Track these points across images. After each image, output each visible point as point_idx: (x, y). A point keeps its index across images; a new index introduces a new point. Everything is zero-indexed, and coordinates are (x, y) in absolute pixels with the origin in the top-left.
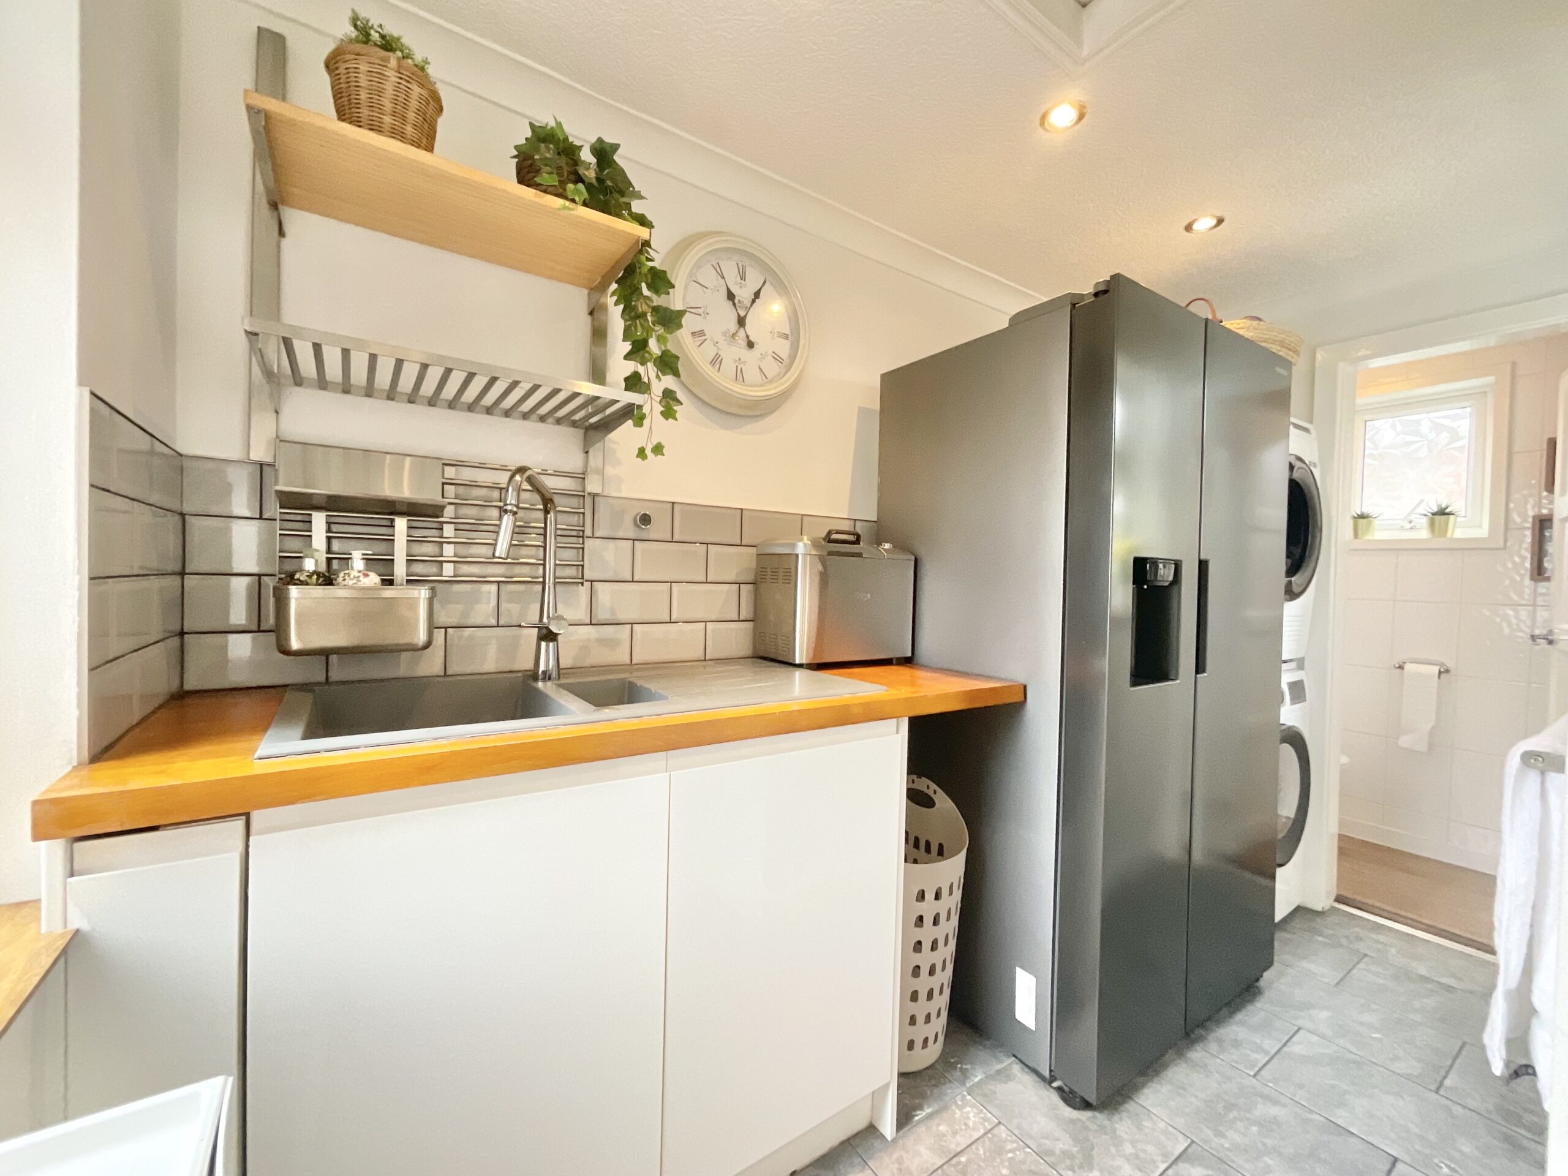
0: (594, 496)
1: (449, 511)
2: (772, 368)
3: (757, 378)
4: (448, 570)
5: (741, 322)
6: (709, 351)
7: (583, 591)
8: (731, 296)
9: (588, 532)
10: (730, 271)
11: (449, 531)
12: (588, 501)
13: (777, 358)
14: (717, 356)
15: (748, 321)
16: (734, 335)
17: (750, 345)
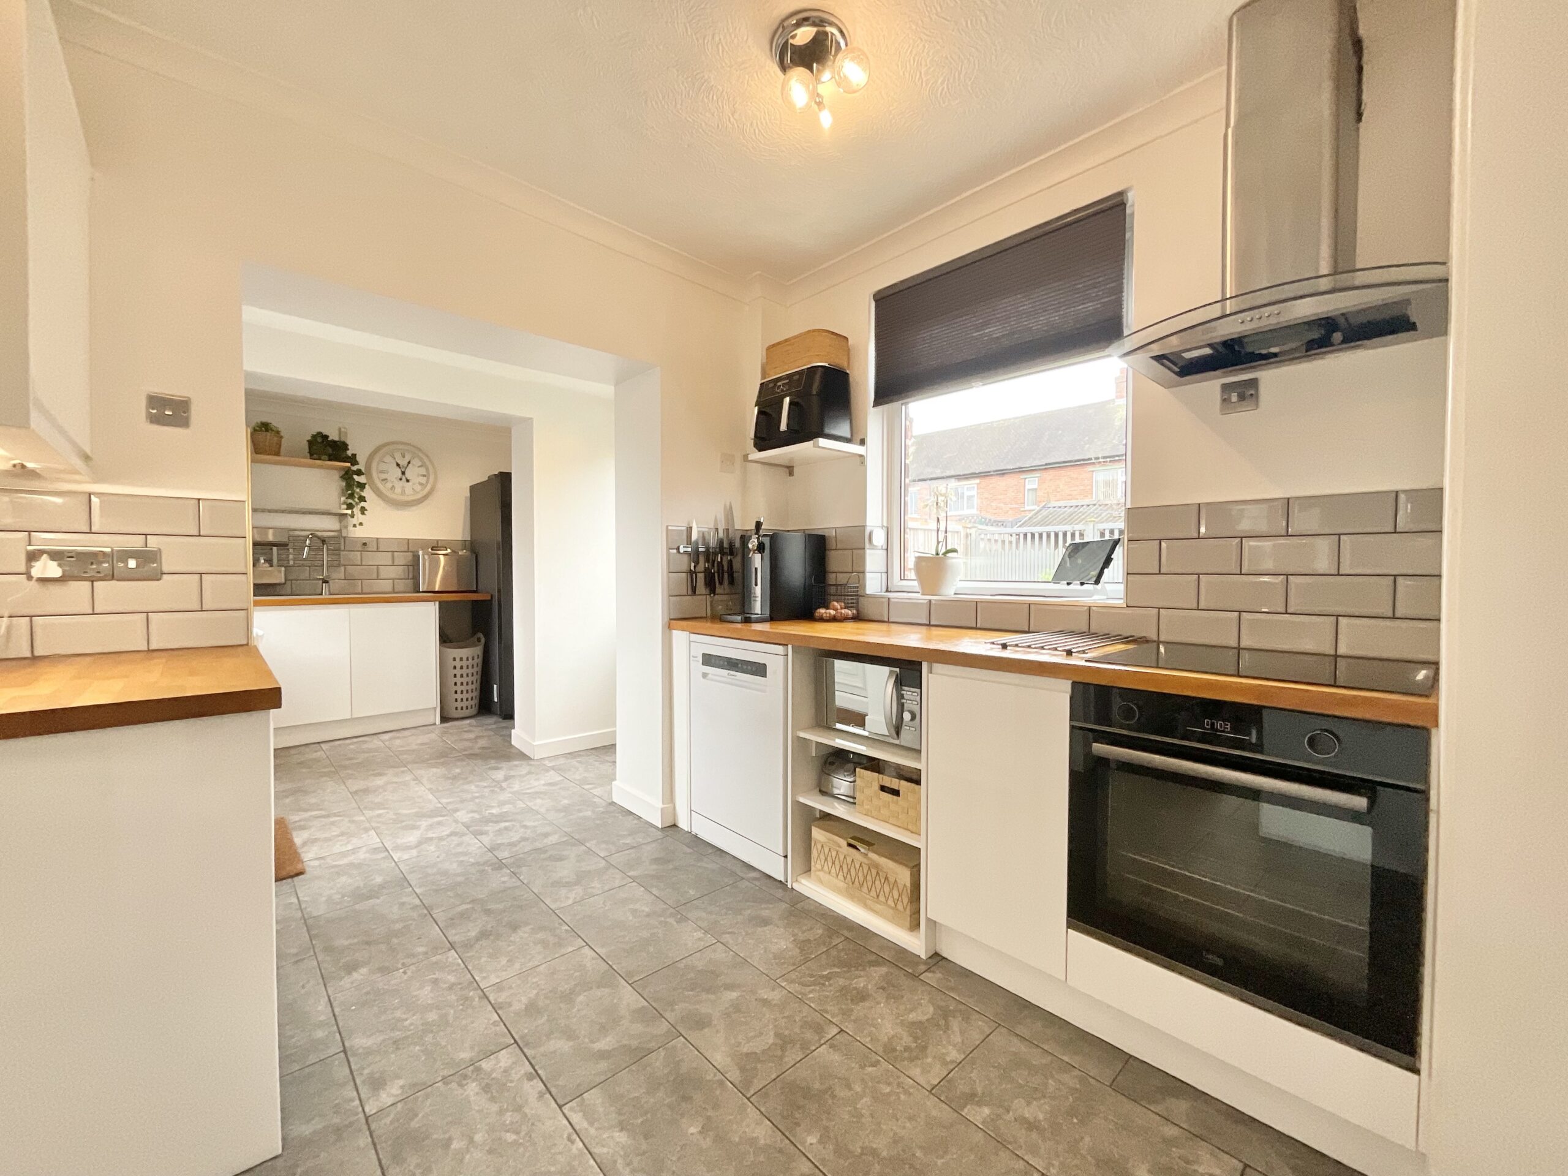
0: (345, 537)
1: (291, 545)
2: (418, 488)
3: (411, 492)
4: (291, 563)
5: (403, 473)
6: (389, 485)
7: (342, 569)
8: (398, 465)
9: (342, 548)
10: (398, 456)
11: (291, 550)
12: (342, 541)
13: (421, 484)
14: (393, 486)
15: (406, 473)
16: (401, 479)
17: (408, 481)
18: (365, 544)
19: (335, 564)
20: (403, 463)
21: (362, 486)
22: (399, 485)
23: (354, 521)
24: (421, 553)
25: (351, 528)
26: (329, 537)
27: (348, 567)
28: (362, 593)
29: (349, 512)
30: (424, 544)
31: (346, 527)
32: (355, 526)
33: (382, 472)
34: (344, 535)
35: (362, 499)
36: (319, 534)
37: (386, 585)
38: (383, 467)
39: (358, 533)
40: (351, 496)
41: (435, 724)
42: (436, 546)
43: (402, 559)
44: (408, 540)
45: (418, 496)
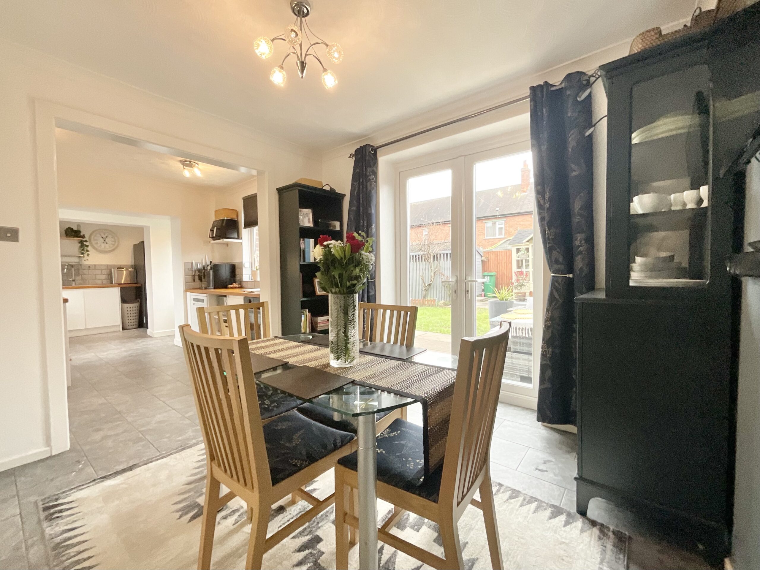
2: (111, 246)
5: (105, 241)
7: (80, 276)
8: (102, 238)
9: (80, 268)
10: (102, 234)
12: (80, 266)
13: (112, 244)
14: (101, 245)
16: (103, 243)
17: (107, 243)
18: (90, 267)
19: (78, 274)
20: (104, 236)
21: (87, 246)
22: (103, 245)
23: (85, 259)
24: (113, 270)
25: (83, 261)
26: (74, 265)
27: (83, 275)
28: (89, 285)
29: (82, 256)
30: (114, 267)
31: (81, 261)
32: (85, 261)
33: (96, 240)
34: (81, 263)
35: (87, 251)
36: (71, 264)
37: (100, 282)
38: (96, 238)
39: (87, 263)
40: (83, 250)
41: (120, 331)
42: (120, 268)
43: (105, 272)
44: (108, 265)
45: (112, 249)
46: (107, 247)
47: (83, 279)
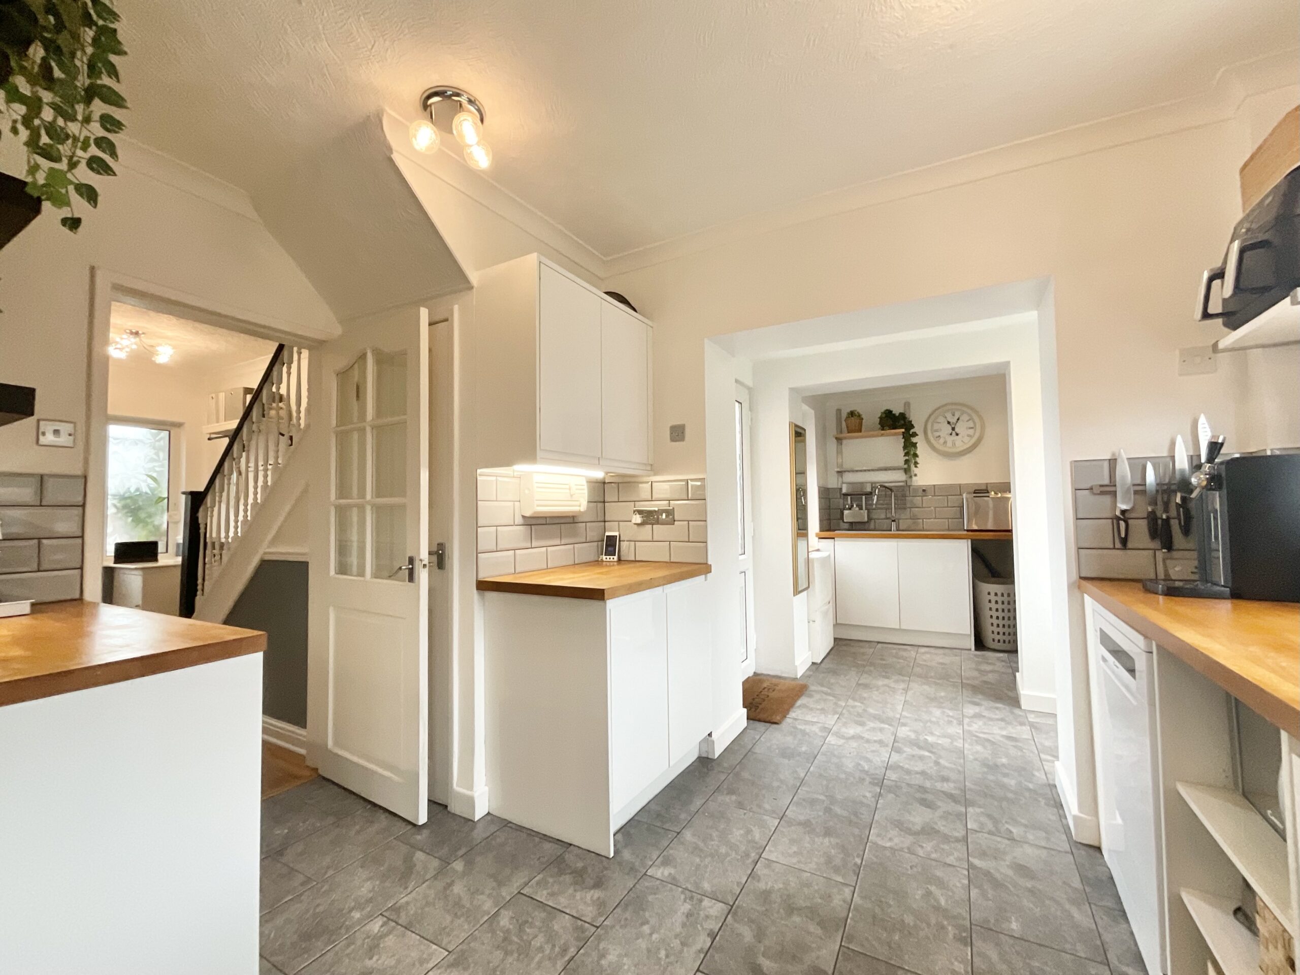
0: (909, 486)
2: (966, 439)
3: (961, 444)
4: (874, 507)
5: (953, 429)
6: (942, 441)
7: (907, 510)
8: (949, 423)
9: (907, 494)
10: (948, 416)
12: (907, 488)
13: (968, 436)
14: (946, 441)
15: (956, 428)
16: (951, 434)
17: (957, 434)
18: (924, 491)
19: (902, 506)
20: (953, 420)
22: (950, 439)
24: (965, 496)
26: (896, 487)
27: (912, 509)
28: (923, 530)
30: (967, 489)
33: (937, 431)
34: (907, 483)
35: (916, 455)
36: (887, 485)
38: (936, 426)
39: (919, 481)
40: (909, 454)
41: (970, 650)
43: (955, 501)
45: (968, 446)
46: (961, 442)
47: (914, 518)
